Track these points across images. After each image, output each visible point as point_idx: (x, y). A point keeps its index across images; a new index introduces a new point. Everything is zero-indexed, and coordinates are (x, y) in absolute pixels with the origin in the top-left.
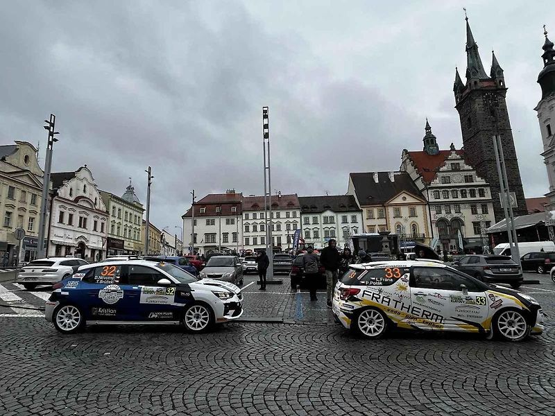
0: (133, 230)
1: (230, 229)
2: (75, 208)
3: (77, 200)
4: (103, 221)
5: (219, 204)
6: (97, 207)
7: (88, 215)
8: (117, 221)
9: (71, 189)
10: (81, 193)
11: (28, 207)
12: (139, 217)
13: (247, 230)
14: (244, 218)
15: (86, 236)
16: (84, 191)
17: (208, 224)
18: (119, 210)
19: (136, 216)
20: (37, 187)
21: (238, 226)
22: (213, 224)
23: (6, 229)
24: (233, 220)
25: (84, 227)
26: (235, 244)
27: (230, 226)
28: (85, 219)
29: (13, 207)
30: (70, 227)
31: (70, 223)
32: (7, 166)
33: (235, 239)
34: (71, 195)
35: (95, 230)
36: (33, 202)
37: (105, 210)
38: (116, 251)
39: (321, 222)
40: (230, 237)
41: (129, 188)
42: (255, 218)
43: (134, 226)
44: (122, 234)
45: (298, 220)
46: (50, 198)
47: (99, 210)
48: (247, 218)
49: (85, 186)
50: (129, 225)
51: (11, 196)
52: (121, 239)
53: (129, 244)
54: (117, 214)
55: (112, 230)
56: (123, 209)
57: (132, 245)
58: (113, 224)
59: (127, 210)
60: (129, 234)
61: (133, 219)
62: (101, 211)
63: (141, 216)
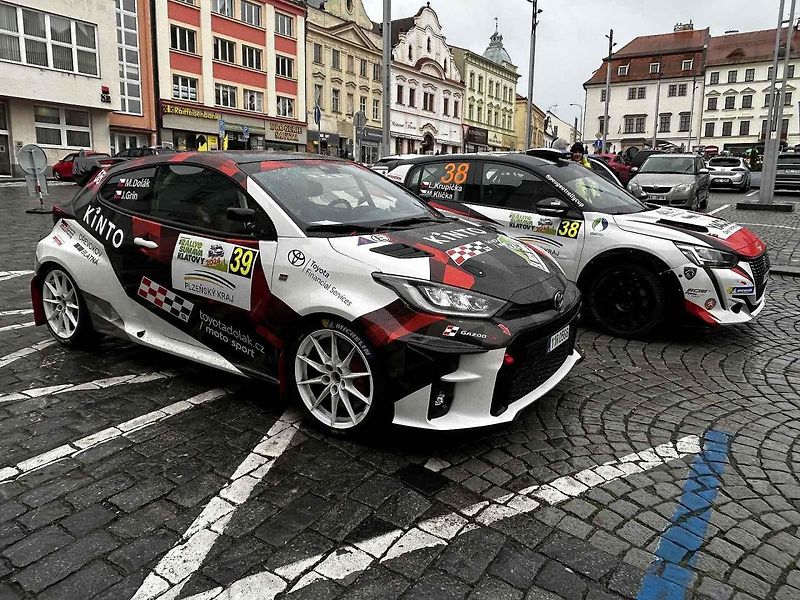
0: (501, 113)
1: (676, 106)
2: (416, 78)
3: (418, 66)
4: (456, 98)
5: (655, 57)
6: (448, 75)
7: (435, 89)
8: (477, 97)
9: (410, 48)
10: (424, 53)
11: (358, 81)
12: (511, 90)
13: (712, 107)
14: (708, 82)
15: (433, 123)
16: (429, 48)
17: (632, 96)
18: (480, 78)
19: (505, 88)
20: (366, 48)
21: (692, 99)
22: (642, 95)
23: (334, 115)
24: (684, 88)
25: (431, 110)
26: (686, 135)
27: (677, 99)
28: (432, 96)
29: (339, 81)
30: (411, 110)
31: (412, 104)
32: (328, 18)
33: (685, 125)
34: (410, 57)
35: (446, 113)
36: (363, 74)
37: (458, 79)
38: (476, 147)
40: (675, 123)
41: (494, 37)
42: (732, 80)
43: (503, 106)
44: (485, 117)
47: (450, 80)
48: (715, 82)
49: (429, 40)
50: (495, 103)
51: (336, 65)
52: (482, 127)
53: (495, 137)
54: (476, 87)
55: (471, 113)
56: (486, 77)
57: (500, 138)
58: (471, 102)
59: (492, 77)
60: (495, 120)
61: (501, 92)
62: (453, 82)
63: (514, 88)
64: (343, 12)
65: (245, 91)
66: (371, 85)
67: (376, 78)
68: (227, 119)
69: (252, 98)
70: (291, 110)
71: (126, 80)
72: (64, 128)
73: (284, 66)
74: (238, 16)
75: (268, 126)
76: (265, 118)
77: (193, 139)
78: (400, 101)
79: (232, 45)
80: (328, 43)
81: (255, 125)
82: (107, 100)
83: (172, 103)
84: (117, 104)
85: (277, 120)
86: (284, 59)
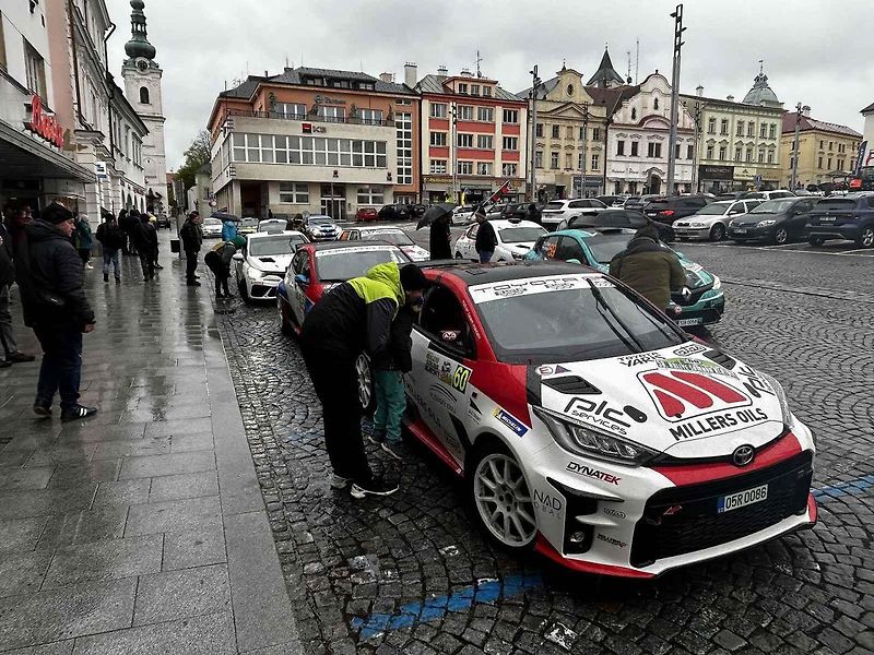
0: (756, 149)
2: (640, 133)
3: (642, 123)
4: (691, 143)
6: (680, 126)
7: (662, 139)
9: (634, 110)
10: (650, 111)
11: (577, 144)
12: (772, 126)
15: (660, 167)
16: (656, 107)
18: (724, 121)
19: (764, 125)
20: (585, 118)
23: (552, 171)
25: (657, 156)
28: (658, 145)
29: (558, 146)
30: (635, 159)
31: (634, 153)
32: (549, 104)
34: (634, 117)
35: (676, 156)
36: (582, 136)
37: (694, 127)
38: (716, 183)
43: (760, 142)
44: (730, 155)
46: (604, 128)
47: (683, 129)
49: (656, 100)
50: (746, 141)
51: (555, 134)
52: (727, 164)
53: (745, 171)
54: (718, 129)
55: (710, 154)
56: (733, 120)
57: (753, 172)
58: (710, 144)
59: (743, 118)
60: (749, 157)
61: (757, 130)
62: (687, 129)
63: (778, 123)
64: (564, 96)
65: (479, 163)
66: (590, 144)
67: (596, 138)
68: (464, 182)
69: (484, 167)
70: (515, 171)
71: (404, 167)
72: (371, 195)
73: (509, 143)
74: (476, 119)
75: (494, 184)
76: (493, 179)
77: (442, 196)
78: (620, 152)
79: (471, 137)
80: (548, 122)
81: (483, 184)
82: (390, 180)
83: (429, 176)
84: (395, 182)
85: (501, 179)
86: (510, 139)
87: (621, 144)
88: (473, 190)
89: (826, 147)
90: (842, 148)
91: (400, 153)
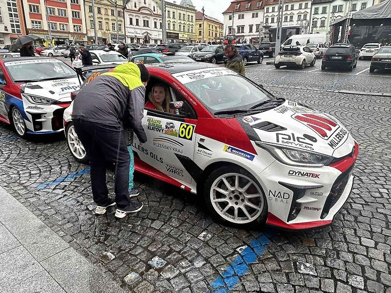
0: (186, 26)
2: (139, 15)
3: (139, 10)
4: (161, 21)
6: (156, 13)
7: (149, 18)
9: (135, 3)
10: (143, 5)
11: (110, 17)
12: (192, 16)
13: (267, 22)
14: (265, 12)
15: (149, 32)
17: (239, 18)
18: (173, 13)
19: (189, 16)
23: (100, 30)
24: (257, 14)
25: (148, 26)
27: (255, 19)
28: (148, 21)
29: (102, 18)
30: (137, 27)
31: (137, 24)
33: (258, 30)
34: (135, 7)
35: (156, 27)
36: (113, 14)
38: (172, 40)
39: (329, 11)
40: (254, 29)
42: (273, 11)
43: (188, 23)
44: (177, 28)
45: (309, 11)
46: (122, 11)
47: (157, 15)
48: (267, 12)
50: (183, 22)
51: (99, 12)
52: (176, 32)
53: (183, 36)
54: (171, 16)
55: (169, 27)
56: (177, 12)
57: (186, 36)
58: (169, 22)
59: (181, 12)
60: (184, 29)
61: (186, 17)
62: (159, 15)
63: (194, 15)
65: (60, 24)
67: (119, 15)
68: (53, 34)
69: (63, 26)
70: (80, 29)
71: (15, 23)
73: (76, 14)
75: (70, 35)
76: (69, 33)
78: (131, 23)
79: (53, 9)
80: (95, 5)
81: (64, 36)
82: (7, 30)
83: (31, 30)
84: (10, 31)
85: (74, 33)
86: (75, 12)
87: (131, 19)
88: (58, 39)
89: (211, 27)
90: (216, 27)
91: (11, 15)
